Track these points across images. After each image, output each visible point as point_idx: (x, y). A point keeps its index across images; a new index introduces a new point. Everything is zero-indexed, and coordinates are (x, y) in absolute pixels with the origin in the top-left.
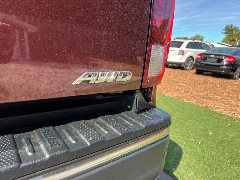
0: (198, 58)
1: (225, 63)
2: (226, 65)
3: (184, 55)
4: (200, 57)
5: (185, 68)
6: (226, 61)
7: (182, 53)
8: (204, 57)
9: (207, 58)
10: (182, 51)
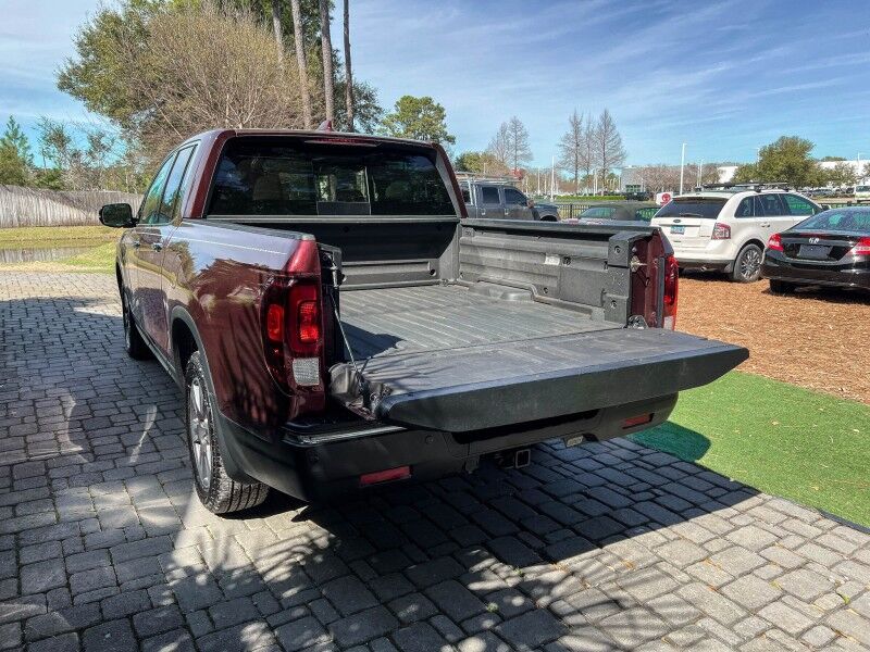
0: (771, 247)
1: (856, 259)
2: (858, 265)
3: (729, 237)
4: (777, 244)
5: (735, 276)
6: (859, 253)
7: (725, 233)
8: (791, 242)
9: (799, 245)
10: (723, 226)
